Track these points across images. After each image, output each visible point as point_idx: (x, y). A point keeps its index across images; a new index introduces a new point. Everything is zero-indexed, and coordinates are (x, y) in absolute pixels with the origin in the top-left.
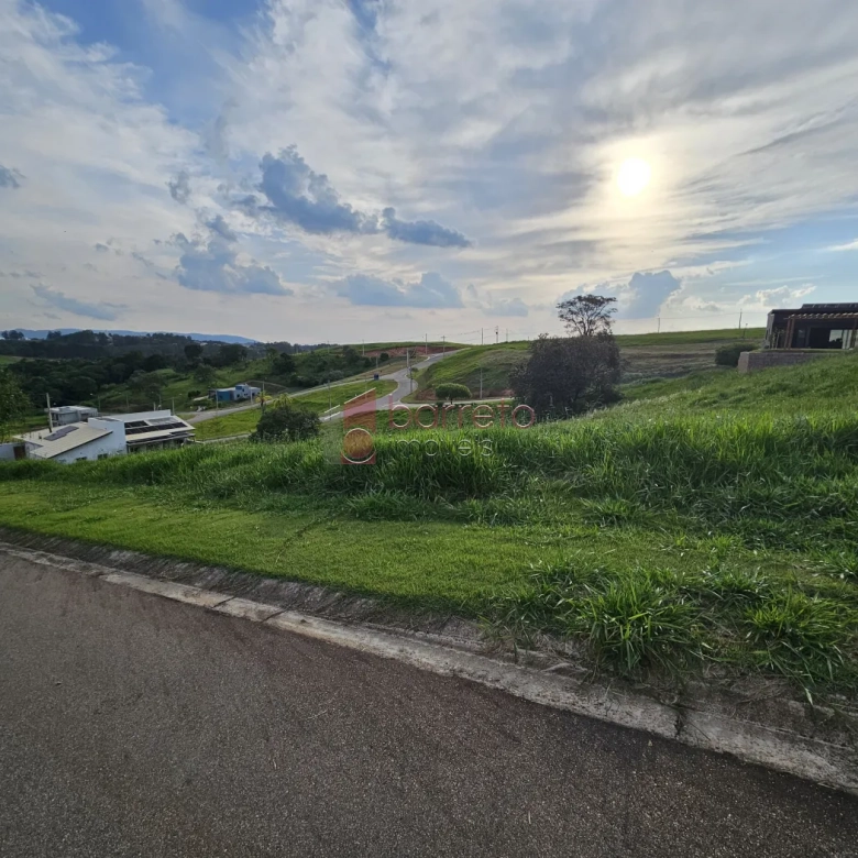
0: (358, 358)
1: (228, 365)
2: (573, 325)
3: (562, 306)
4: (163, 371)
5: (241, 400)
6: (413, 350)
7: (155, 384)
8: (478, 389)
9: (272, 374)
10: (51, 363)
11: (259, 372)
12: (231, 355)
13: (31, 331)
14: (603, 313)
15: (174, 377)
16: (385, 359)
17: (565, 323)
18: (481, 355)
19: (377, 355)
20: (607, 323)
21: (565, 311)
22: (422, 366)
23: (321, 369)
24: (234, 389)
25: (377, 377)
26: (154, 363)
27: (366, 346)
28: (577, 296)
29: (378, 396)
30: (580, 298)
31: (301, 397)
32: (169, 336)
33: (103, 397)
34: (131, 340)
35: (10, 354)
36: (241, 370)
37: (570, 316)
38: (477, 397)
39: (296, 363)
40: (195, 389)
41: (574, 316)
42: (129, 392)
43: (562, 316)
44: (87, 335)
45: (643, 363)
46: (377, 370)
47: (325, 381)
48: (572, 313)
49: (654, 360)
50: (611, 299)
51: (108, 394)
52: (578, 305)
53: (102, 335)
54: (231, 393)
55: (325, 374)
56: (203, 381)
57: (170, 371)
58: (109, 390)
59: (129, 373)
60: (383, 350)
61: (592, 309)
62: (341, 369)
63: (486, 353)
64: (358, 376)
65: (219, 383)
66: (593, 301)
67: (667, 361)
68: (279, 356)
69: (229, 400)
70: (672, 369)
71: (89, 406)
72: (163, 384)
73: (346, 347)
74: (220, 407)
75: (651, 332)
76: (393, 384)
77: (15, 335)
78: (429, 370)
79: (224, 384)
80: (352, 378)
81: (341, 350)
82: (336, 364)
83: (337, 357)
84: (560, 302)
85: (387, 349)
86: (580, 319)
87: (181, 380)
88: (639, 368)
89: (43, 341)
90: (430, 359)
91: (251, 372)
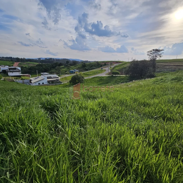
0: (99, 64)
1: (74, 65)
2: (151, 57)
3: (148, 52)
4: (62, 66)
5: (75, 73)
6: (112, 63)
7: (60, 69)
8: (123, 72)
9: (82, 67)
10: (44, 64)
11: (79, 67)
12: (75, 63)
13: (43, 58)
14: (159, 54)
15: (63, 67)
16: (105, 65)
17: (149, 56)
18: (126, 64)
19: (104, 64)
20: (160, 57)
21: (149, 53)
22: (112, 67)
23: (91, 67)
24: (73, 70)
25: (102, 69)
26: (61, 64)
27: (102, 62)
28: (153, 49)
29: (101, 73)
30: (153, 50)
31: (86, 73)
32: (65, 59)
33: (51, 71)
34: (58, 60)
35: (38, 62)
36: (76, 66)
37: (150, 55)
38: (122, 74)
39: (86, 65)
40: (66, 70)
41: (152, 55)
42: (55, 70)
43: (148, 55)
44: (51, 59)
45: (168, 67)
46: (102, 67)
47: (92, 69)
48: (151, 54)
49: (171, 66)
50: (162, 50)
51: (52, 71)
52: (153, 52)
53: (54, 59)
54: (73, 71)
55: (92, 68)
56: (68, 69)
57: (63, 66)
58: (52, 70)
59: (56, 66)
60: (105, 63)
61: (156, 53)
62: (95, 67)
63: (128, 64)
64: (98, 68)
65: (71, 69)
66: (157, 50)
67: (175, 67)
68: (83, 64)
69: (72, 73)
70: (175, 69)
71: (48, 73)
72: (61, 69)
73: (97, 62)
74: (70, 74)
75: (174, 59)
76: (105, 70)
77: (40, 59)
78: (114, 67)
79: (72, 69)
80: (97, 69)
81: (96, 63)
82: (95, 66)
83: (95, 64)
84: (148, 51)
85: (106, 62)
86: (153, 55)
87: (65, 68)
88: (166, 68)
89: (44, 60)
90: (115, 65)
91: (77, 67)
